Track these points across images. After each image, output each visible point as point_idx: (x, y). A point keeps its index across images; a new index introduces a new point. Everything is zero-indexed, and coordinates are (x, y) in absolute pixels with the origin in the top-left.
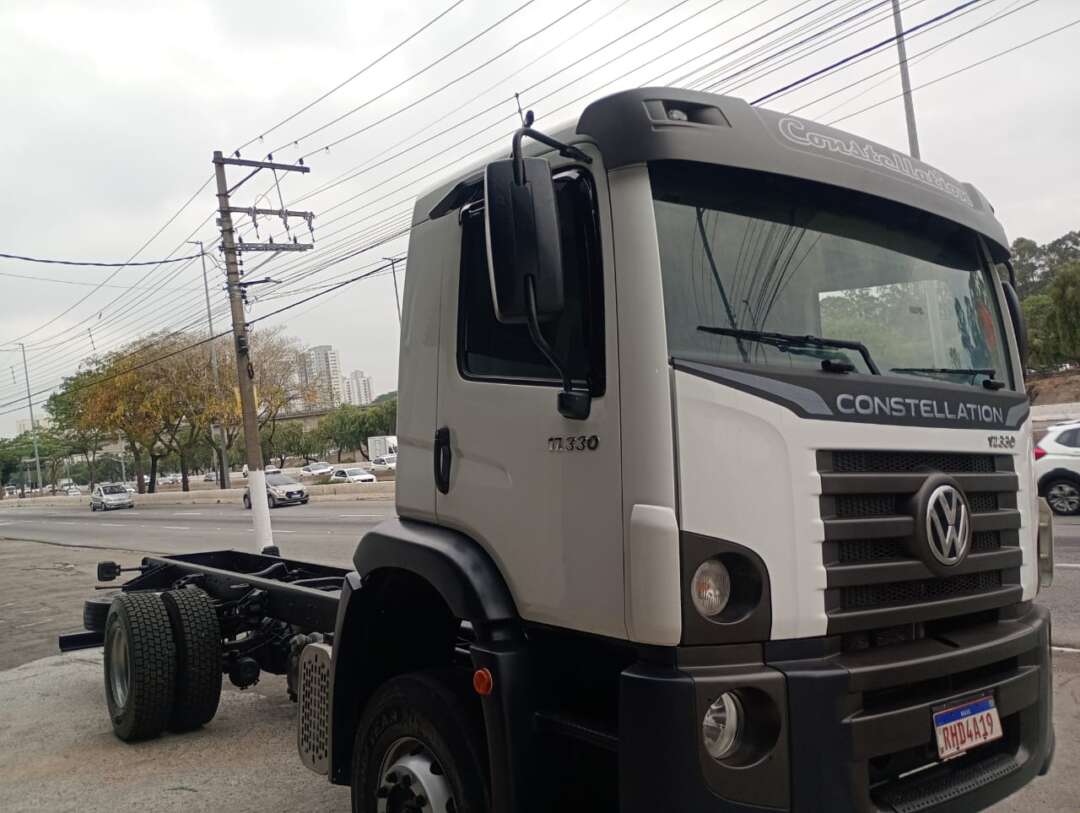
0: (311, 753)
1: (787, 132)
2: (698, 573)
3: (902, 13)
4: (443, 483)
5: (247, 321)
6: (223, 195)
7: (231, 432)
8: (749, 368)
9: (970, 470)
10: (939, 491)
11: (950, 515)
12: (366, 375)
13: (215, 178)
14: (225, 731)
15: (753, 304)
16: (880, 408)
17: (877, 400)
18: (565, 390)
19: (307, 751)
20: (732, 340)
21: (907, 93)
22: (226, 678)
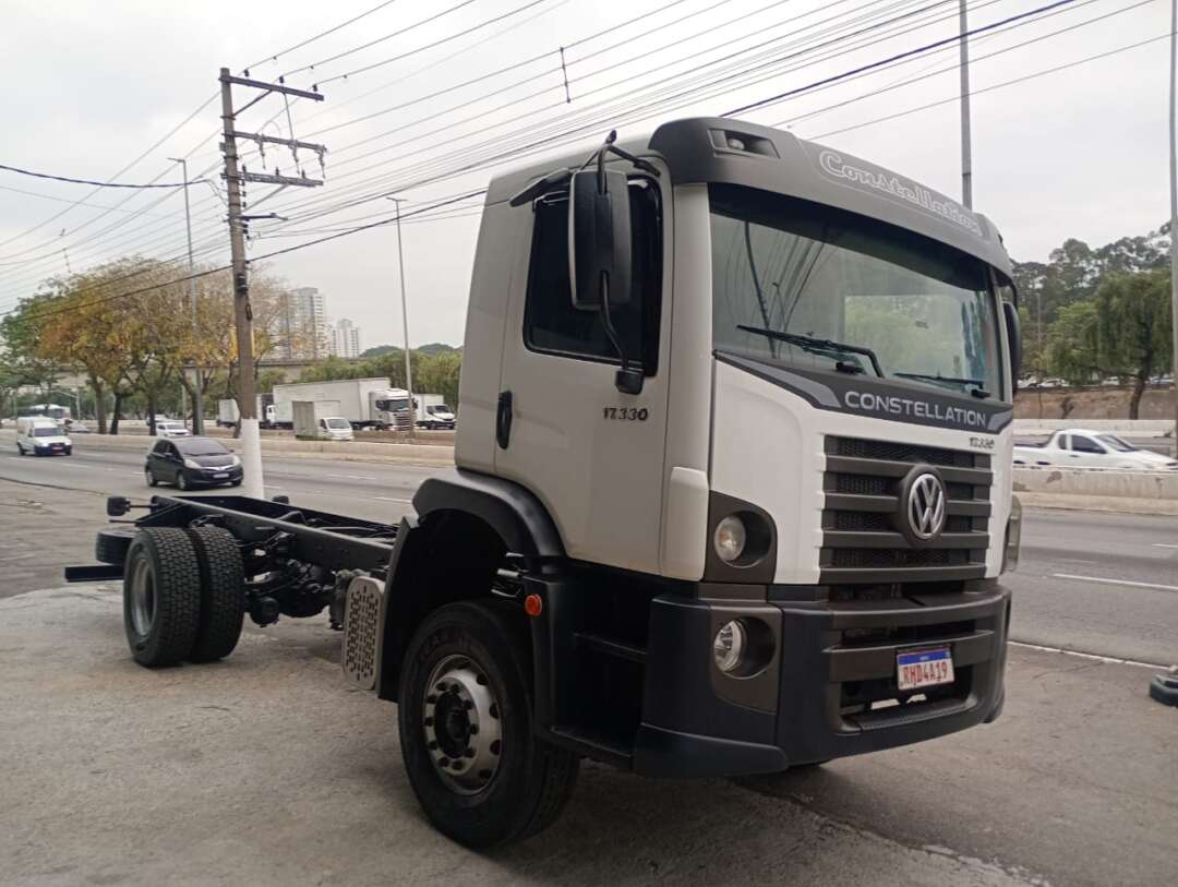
0: (356, 672)
1: (826, 165)
2: (720, 527)
3: (968, 13)
4: (503, 438)
5: (248, 259)
6: (229, 117)
7: (206, 376)
8: (777, 364)
9: (952, 464)
10: (922, 479)
11: (929, 501)
12: (355, 325)
13: (220, 95)
14: (243, 665)
15: (784, 288)
16: (880, 405)
17: (878, 398)
18: (624, 368)
19: (352, 670)
20: (763, 338)
21: (965, 96)
22: (247, 616)
